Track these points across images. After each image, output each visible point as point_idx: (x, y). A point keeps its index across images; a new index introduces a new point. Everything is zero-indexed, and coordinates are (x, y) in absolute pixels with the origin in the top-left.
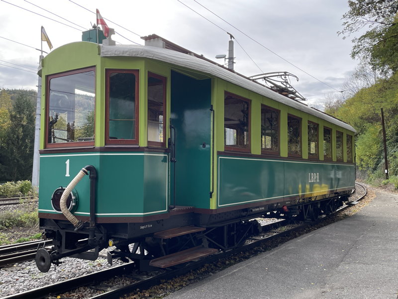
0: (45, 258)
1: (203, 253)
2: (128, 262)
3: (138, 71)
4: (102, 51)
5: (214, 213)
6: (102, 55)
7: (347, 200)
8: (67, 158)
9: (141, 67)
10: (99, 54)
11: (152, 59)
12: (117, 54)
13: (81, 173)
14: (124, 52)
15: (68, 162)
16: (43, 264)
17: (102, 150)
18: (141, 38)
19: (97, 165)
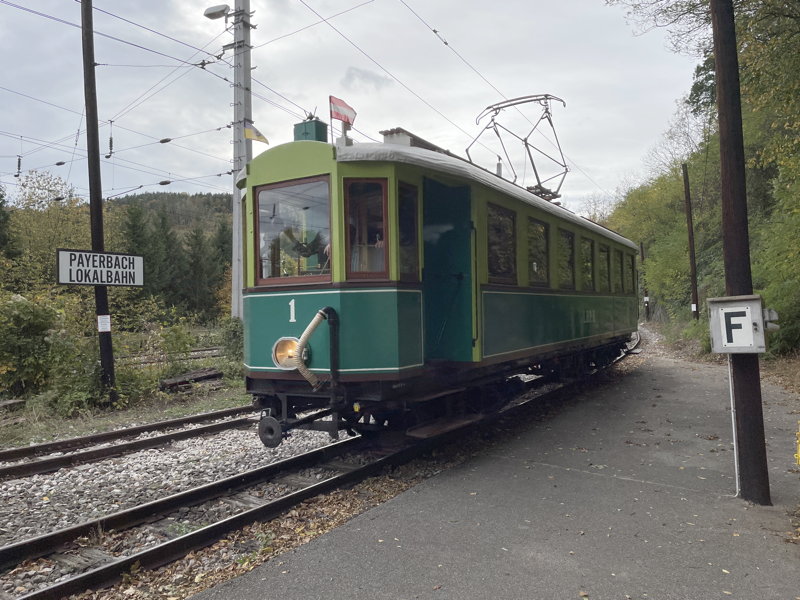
0: (274, 429)
1: (469, 419)
2: (355, 435)
3: (386, 179)
4: (338, 154)
5: (477, 366)
6: (338, 159)
7: (626, 347)
8: (291, 298)
9: (389, 174)
10: (335, 158)
11: (404, 163)
12: (360, 157)
13: (317, 317)
14: (368, 156)
15: (292, 303)
16: (270, 437)
17: (341, 286)
18: (381, 132)
19: (337, 306)
